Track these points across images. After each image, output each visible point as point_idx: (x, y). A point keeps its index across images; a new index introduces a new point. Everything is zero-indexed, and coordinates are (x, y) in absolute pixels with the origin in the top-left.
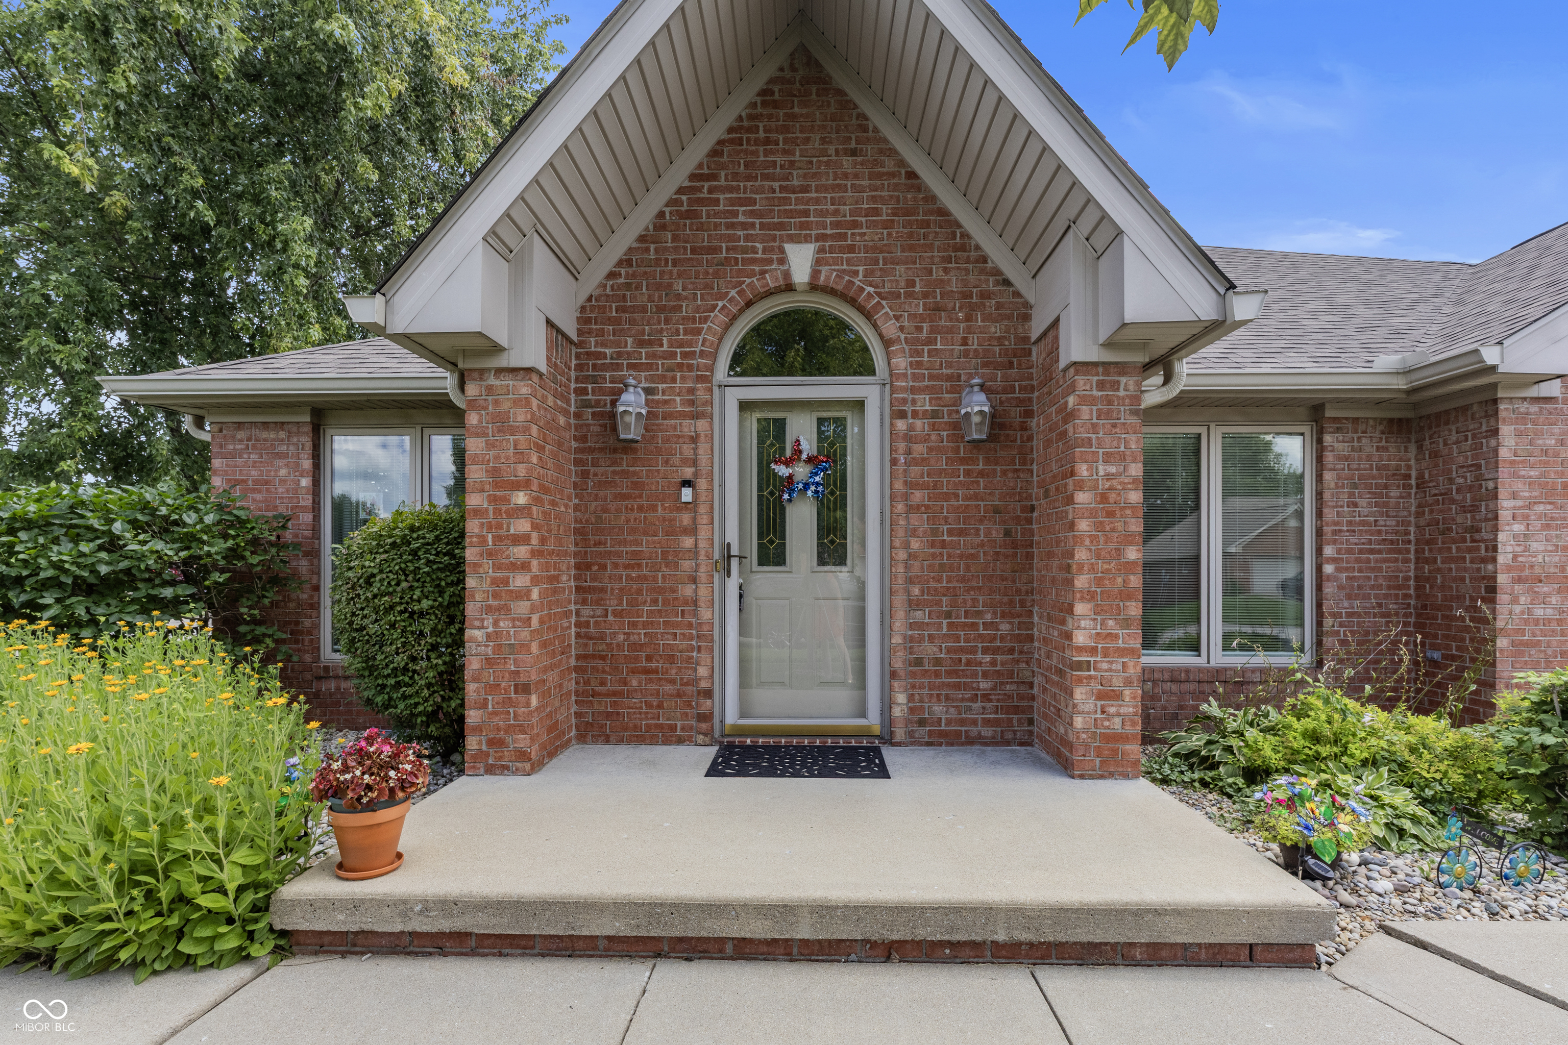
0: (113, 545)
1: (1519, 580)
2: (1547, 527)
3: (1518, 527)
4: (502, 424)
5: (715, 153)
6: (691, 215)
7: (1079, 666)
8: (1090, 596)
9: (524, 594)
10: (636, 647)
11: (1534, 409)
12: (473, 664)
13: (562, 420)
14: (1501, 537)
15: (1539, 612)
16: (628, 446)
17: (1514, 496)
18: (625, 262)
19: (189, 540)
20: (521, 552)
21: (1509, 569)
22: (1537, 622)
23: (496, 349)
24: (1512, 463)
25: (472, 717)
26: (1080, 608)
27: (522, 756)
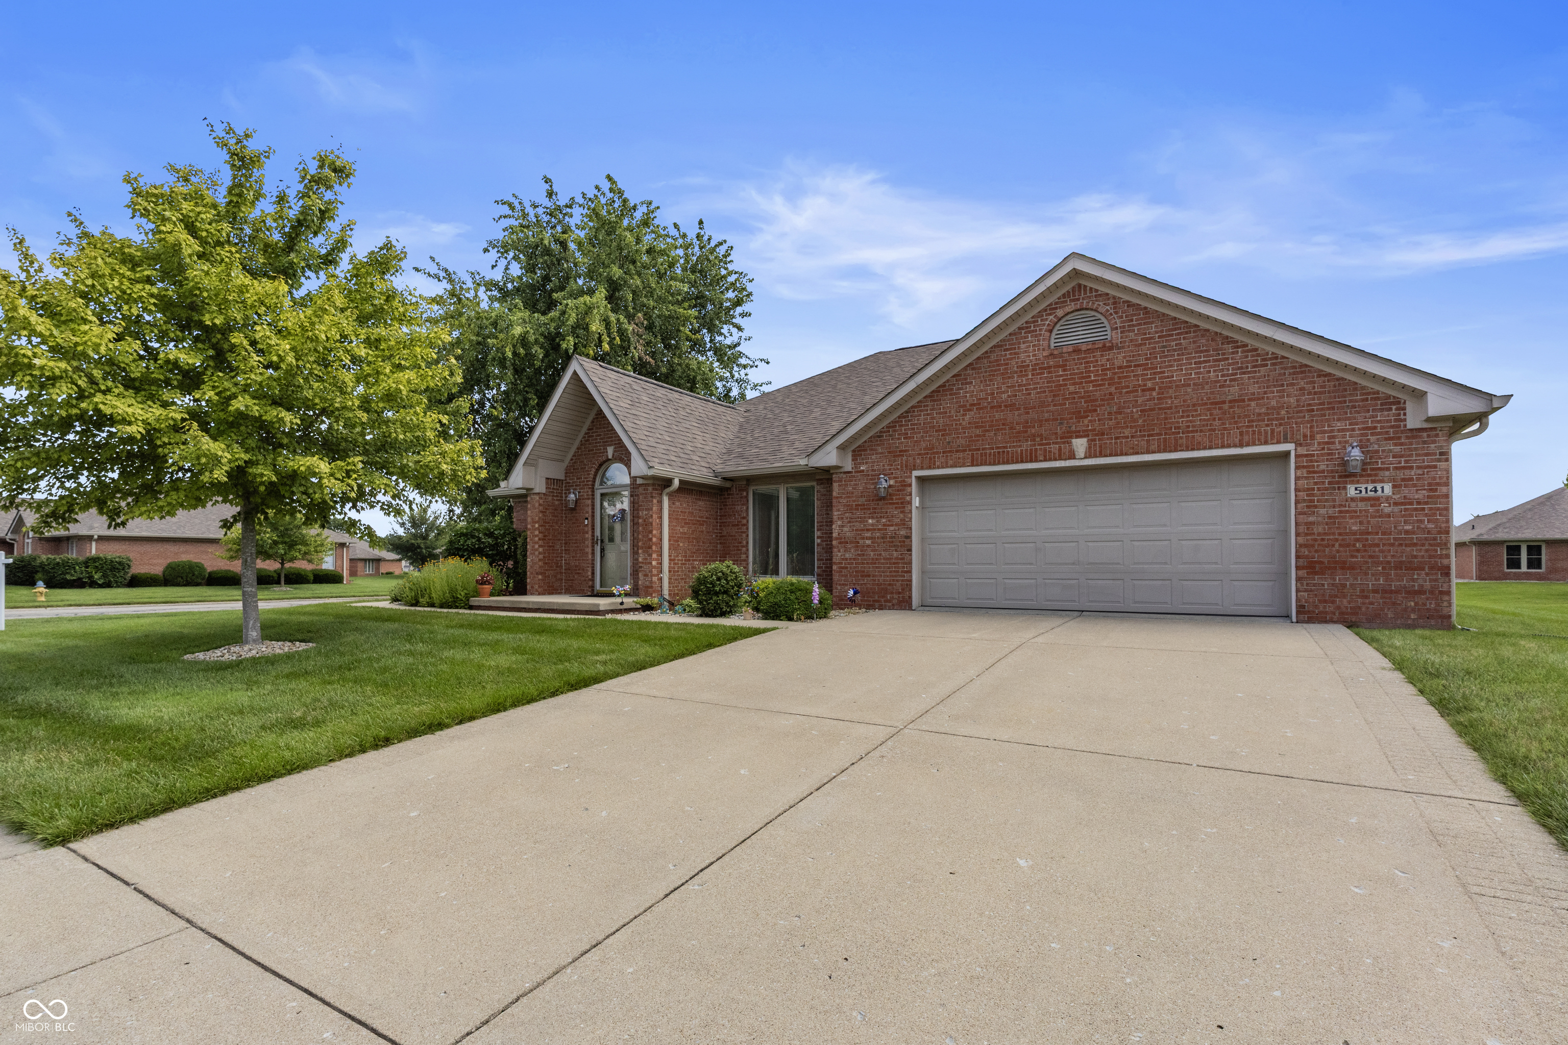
0: (479, 539)
1: (840, 543)
2: (850, 522)
3: (839, 523)
4: (533, 506)
5: (593, 422)
6: (588, 440)
7: (641, 567)
8: (642, 548)
9: (537, 550)
10: (576, 566)
11: (844, 476)
12: (528, 567)
13: (557, 503)
14: (834, 526)
15: (847, 556)
16: (573, 509)
17: (839, 510)
18: (574, 456)
19: (497, 538)
20: (537, 539)
21: (837, 539)
22: (846, 559)
23: (532, 489)
24: (837, 498)
25: (528, 580)
26: (640, 551)
27: (537, 591)
